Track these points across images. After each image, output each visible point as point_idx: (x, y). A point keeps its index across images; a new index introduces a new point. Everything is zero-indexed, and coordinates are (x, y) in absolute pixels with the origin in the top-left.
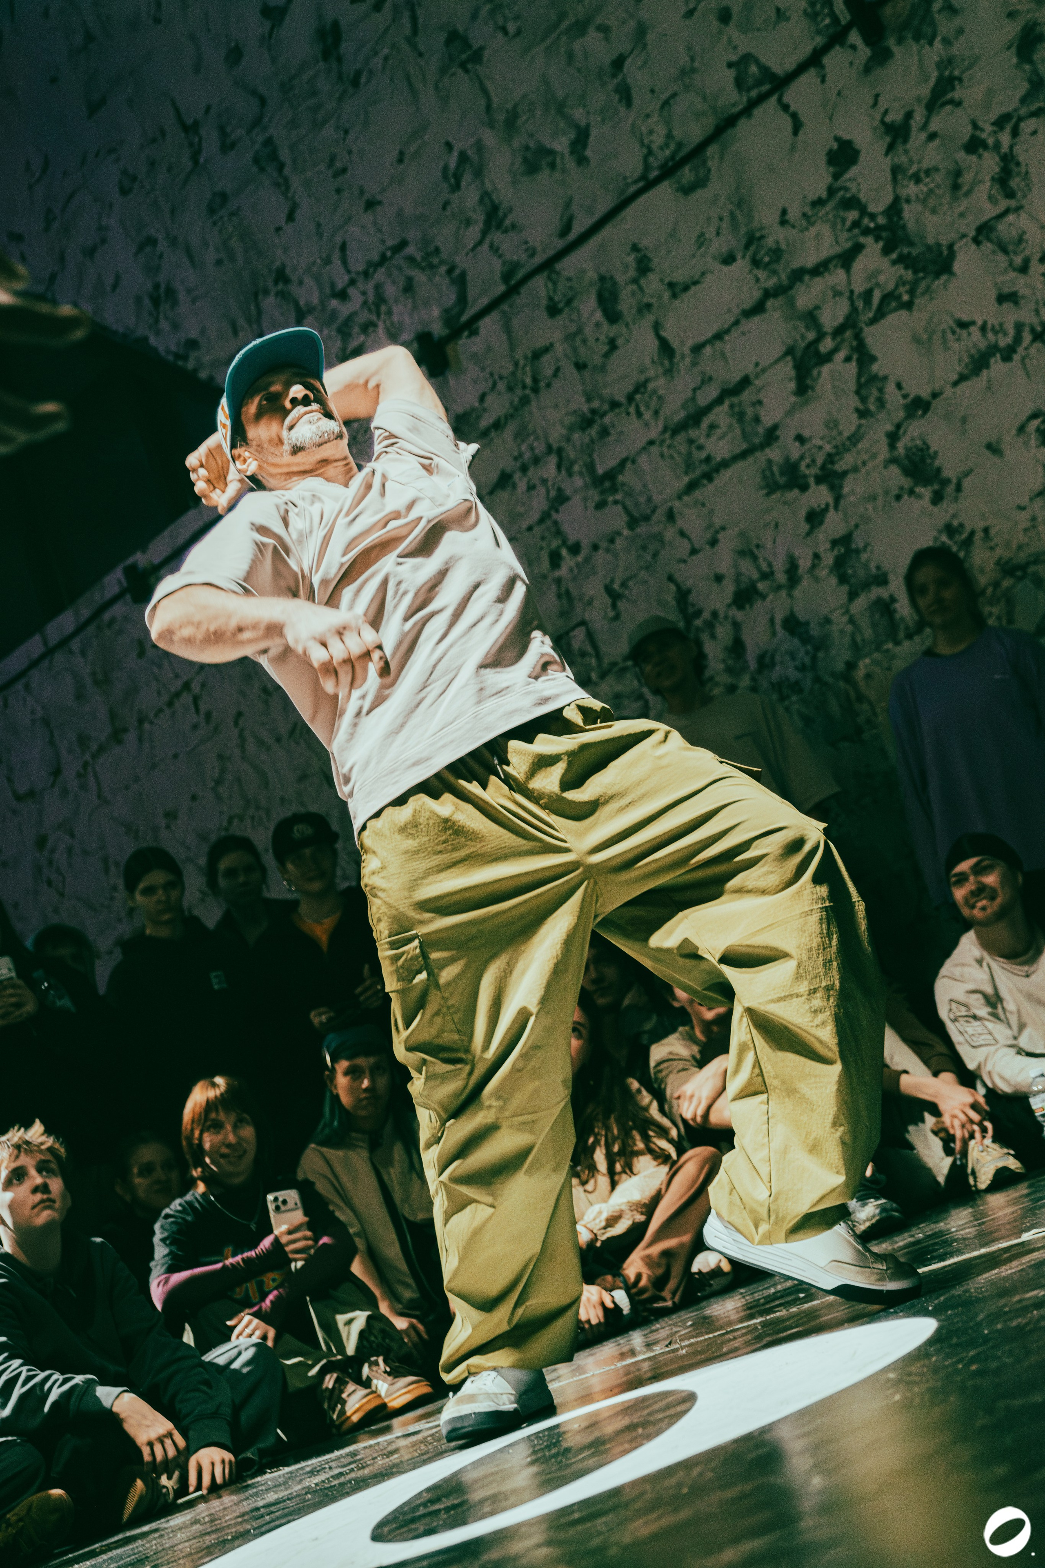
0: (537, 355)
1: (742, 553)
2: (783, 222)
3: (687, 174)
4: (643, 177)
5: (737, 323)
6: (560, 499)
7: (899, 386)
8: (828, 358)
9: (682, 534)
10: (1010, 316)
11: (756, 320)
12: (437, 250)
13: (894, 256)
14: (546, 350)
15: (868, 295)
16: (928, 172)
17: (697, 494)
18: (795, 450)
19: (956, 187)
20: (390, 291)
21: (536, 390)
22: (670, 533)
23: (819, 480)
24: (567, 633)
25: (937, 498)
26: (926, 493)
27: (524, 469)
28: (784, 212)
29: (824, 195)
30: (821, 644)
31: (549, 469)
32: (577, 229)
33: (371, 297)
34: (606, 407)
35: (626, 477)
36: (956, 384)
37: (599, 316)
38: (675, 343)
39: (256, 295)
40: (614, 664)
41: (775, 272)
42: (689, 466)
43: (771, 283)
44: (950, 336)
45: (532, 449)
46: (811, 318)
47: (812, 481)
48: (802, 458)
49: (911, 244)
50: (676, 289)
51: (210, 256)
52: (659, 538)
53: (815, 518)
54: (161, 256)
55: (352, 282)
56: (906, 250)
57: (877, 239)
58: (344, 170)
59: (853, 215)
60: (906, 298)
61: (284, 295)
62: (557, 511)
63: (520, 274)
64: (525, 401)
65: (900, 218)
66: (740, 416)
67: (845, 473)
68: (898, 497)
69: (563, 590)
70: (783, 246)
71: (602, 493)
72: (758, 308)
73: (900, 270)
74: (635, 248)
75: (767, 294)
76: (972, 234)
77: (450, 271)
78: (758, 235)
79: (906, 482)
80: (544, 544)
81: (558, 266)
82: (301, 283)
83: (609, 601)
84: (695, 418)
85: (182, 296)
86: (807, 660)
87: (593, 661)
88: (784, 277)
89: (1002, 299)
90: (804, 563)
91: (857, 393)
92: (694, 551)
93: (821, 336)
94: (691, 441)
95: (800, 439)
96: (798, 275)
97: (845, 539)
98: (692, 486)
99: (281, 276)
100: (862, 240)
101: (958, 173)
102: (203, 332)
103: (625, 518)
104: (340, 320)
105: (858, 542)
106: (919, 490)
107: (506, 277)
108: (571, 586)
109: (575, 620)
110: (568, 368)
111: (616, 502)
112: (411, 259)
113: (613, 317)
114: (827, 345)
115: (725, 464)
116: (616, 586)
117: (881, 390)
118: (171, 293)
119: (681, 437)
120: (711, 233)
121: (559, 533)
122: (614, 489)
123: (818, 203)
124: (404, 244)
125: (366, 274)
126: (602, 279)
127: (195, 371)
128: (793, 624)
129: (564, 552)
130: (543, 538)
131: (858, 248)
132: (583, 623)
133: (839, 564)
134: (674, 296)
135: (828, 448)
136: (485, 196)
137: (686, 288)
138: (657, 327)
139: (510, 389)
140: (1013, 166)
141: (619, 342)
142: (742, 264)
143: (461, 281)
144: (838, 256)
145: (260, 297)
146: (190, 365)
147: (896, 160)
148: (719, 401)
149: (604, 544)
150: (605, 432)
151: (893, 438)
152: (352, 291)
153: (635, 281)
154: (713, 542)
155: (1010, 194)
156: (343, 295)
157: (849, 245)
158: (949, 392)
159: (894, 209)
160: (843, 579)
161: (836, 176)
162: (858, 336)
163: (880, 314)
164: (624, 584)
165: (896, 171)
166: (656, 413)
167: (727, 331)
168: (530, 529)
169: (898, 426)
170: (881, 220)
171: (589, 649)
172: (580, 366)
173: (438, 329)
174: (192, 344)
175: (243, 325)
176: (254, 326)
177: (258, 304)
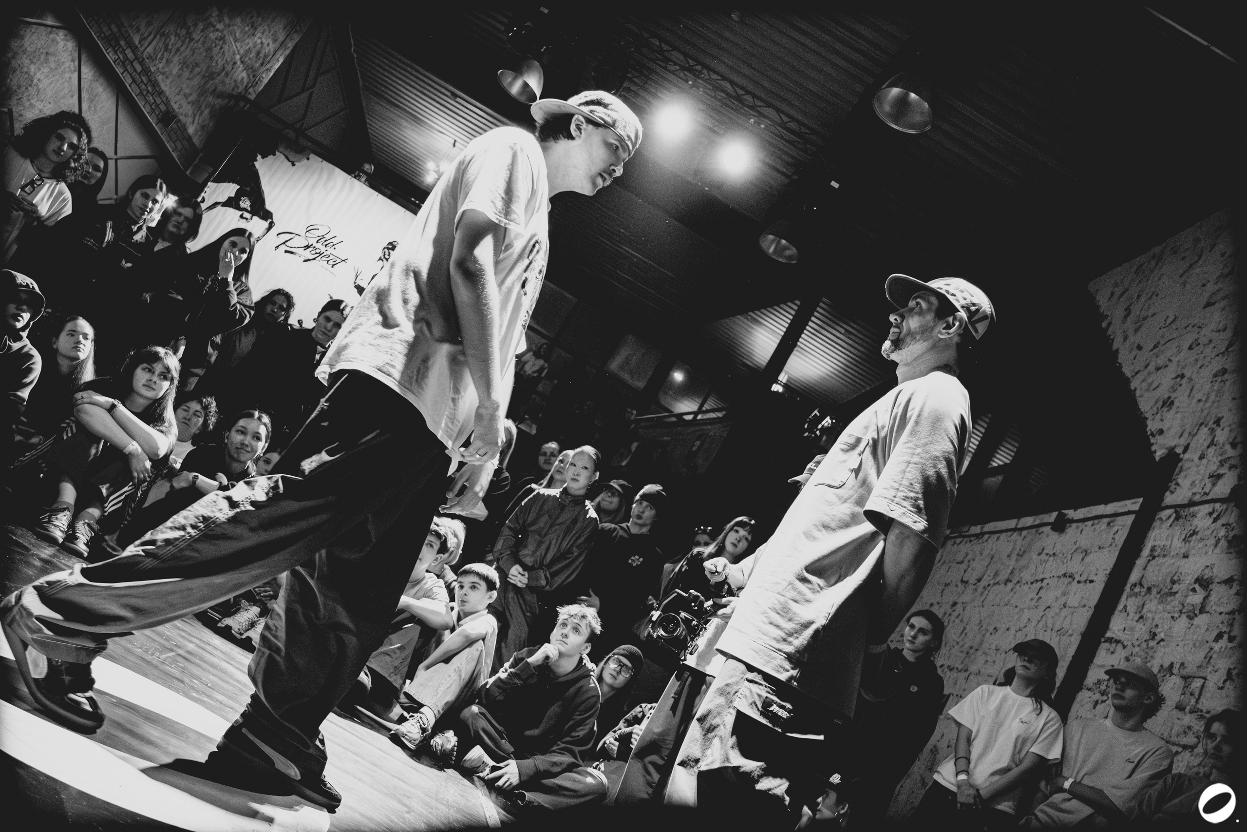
24: (1194, 677)
39: (1202, 424)
40: (1201, 711)
51: (1199, 396)
54: (1181, 385)
61: (1212, 431)
69: (1210, 655)
80: (1221, 626)
82: (1223, 429)
83: (1225, 677)
85: (1174, 408)
87: (1193, 701)
102: (1169, 429)
104: (1224, 457)
108: (1215, 656)
109: (1201, 674)
118: (1172, 403)
127: (1153, 444)
129: (1226, 636)
130: (1222, 623)
132: (1205, 679)
145: (1203, 426)
146: (1152, 441)
156: (1234, 445)
171: (1197, 694)
174: (1161, 432)
175: (1186, 435)
176: (1190, 438)
177: (1198, 430)
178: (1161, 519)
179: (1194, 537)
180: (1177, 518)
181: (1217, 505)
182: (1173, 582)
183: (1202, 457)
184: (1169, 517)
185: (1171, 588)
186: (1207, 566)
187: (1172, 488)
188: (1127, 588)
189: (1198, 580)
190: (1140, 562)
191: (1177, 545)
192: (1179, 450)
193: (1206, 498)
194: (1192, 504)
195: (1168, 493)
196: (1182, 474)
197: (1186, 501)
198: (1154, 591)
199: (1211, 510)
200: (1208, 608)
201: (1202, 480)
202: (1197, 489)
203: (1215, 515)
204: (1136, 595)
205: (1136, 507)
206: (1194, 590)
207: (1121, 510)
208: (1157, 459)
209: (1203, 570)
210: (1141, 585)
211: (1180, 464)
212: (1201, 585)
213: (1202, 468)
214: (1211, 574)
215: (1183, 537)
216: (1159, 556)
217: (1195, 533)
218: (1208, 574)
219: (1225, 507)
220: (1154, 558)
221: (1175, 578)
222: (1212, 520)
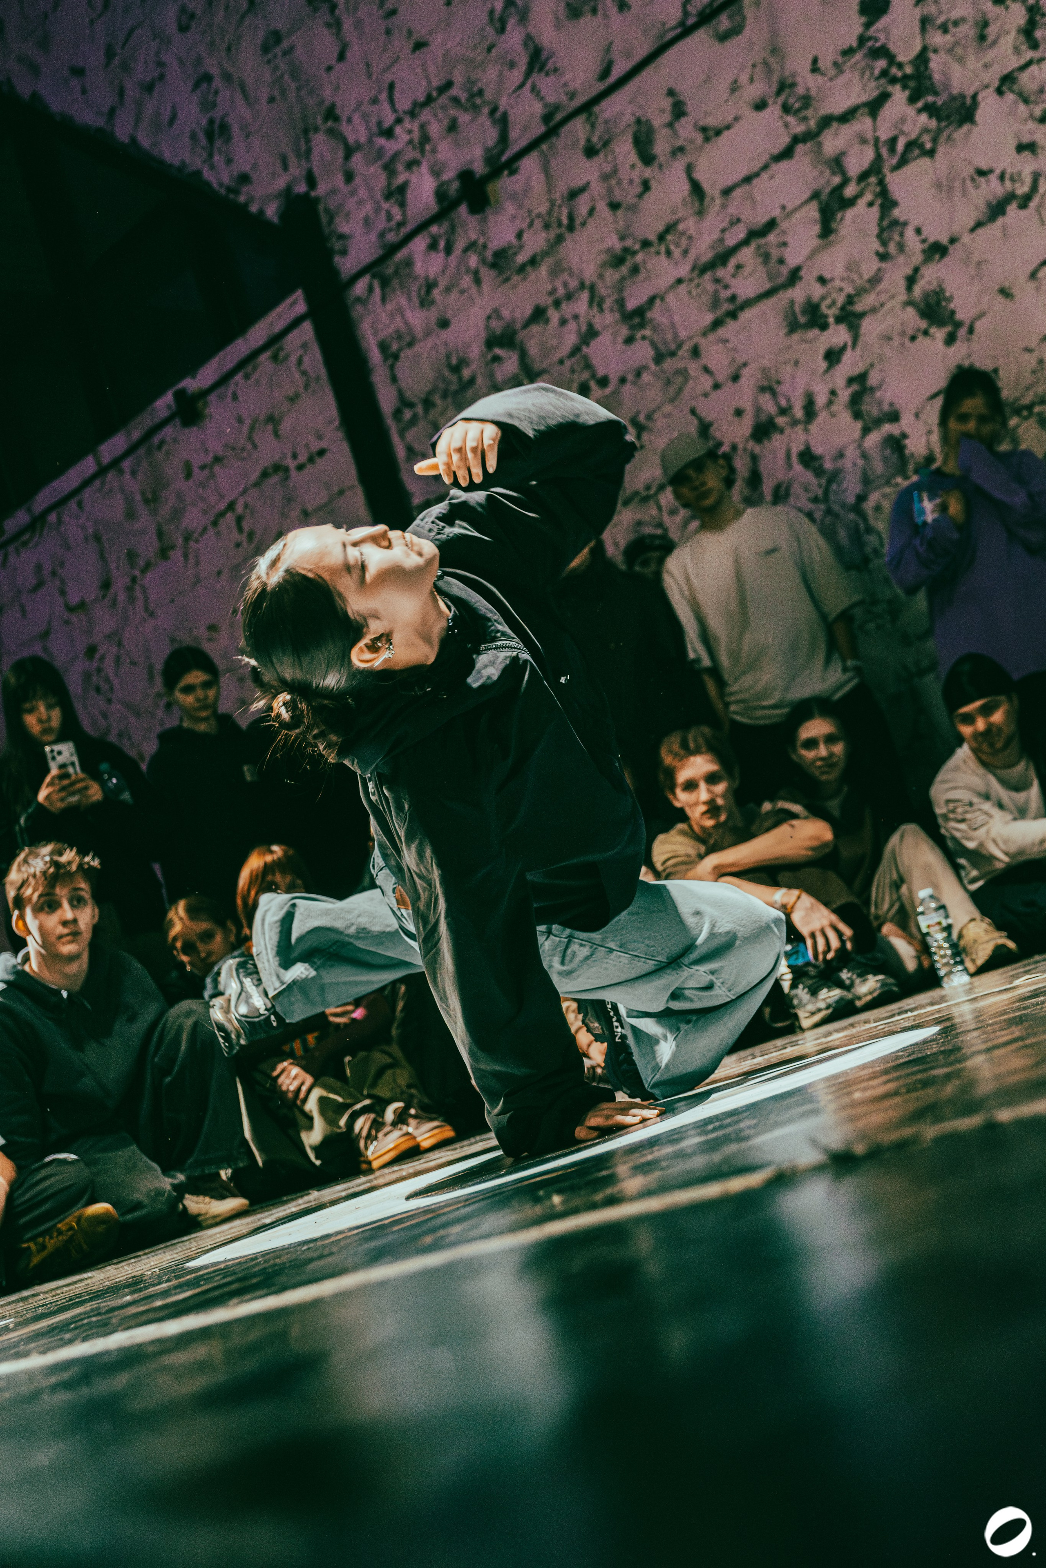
0: (573, 194)
1: (763, 389)
2: (815, 69)
3: (724, 22)
4: (682, 23)
5: (765, 167)
6: (591, 334)
7: (918, 231)
8: (851, 202)
9: (706, 370)
10: (1027, 166)
11: (783, 165)
12: (481, 92)
13: (920, 104)
14: (583, 189)
15: (893, 141)
16: (956, 23)
17: (722, 332)
18: (817, 290)
19: (982, 38)
20: (435, 129)
21: (571, 228)
22: (693, 368)
23: (839, 320)
25: (950, 340)
26: (940, 334)
27: (557, 304)
28: (815, 61)
29: (855, 44)
30: (834, 477)
31: (581, 304)
32: (616, 73)
33: (416, 135)
34: (637, 247)
35: (654, 314)
36: (973, 230)
37: (634, 158)
38: (705, 186)
39: (306, 132)
40: (637, 493)
41: (805, 119)
42: (715, 303)
43: (799, 129)
44: (969, 183)
45: (565, 285)
46: (837, 164)
47: (831, 320)
48: (823, 298)
49: (936, 93)
50: (710, 133)
51: (264, 94)
52: (683, 373)
53: (833, 356)
54: (216, 93)
55: (399, 121)
56: (930, 99)
57: (905, 87)
58: (393, 12)
59: (882, 64)
60: (928, 146)
61: (333, 133)
62: (588, 345)
63: (559, 117)
64: (560, 239)
65: (927, 68)
66: (766, 257)
67: (862, 315)
68: (913, 338)
70: (813, 92)
71: (632, 328)
72: (787, 153)
73: (924, 118)
74: (671, 93)
75: (796, 140)
76: (996, 84)
77: (493, 111)
78: (789, 81)
79: (923, 324)
80: (575, 376)
81: (596, 109)
82: (349, 120)
84: (723, 258)
85: (235, 131)
86: (820, 492)
88: (812, 124)
89: (1021, 148)
90: (821, 400)
91: (879, 236)
92: (717, 386)
93: (846, 181)
94: (717, 281)
95: (822, 280)
96: (826, 122)
97: (860, 379)
98: (717, 324)
99: (331, 114)
100: (890, 88)
101: (985, 24)
102: (255, 166)
103: (651, 353)
104: (387, 158)
105: (873, 380)
106: (933, 330)
107: (547, 118)
110: (602, 208)
111: (644, 338)
112: (456, 101)
113: (647, 159)
114: (850, 191)
115: (749, 303)
116: (642, 418)
117: (902, 235)
118: (224, 128)
119: (708, 276)
120: (744, 78)
121: (588, 366)
122: (642, 325)
123: (848, 52)
124: (449, 85)
125: (412, 114)
126: (638, 122)
127: (246, 204)
128: (808, 458)
129: (593, 384)
130: (573, 371)
131: (884, 97)
133: (855, 402)
134: (707, 139)
135: (849, 289)
136: (529, 39)
137: (718, 133)
138: (689, 169)
139: (547, 226)
140: (1038, 18)
141: (653, 184)
142: (773, 111)
143: (503, 122)
144: (866, 104)
145: (311, 135)
146: (242, 199)
147: (926, 12)
148: (745, 242)
149: (630, 377)
150: (635, 270)
151: (911, 281)
152: (398, 130)
153: (670, 125)
154: (736, 378)
155: (1034, 45)
156: (389, 133)
157: (876, 93)
158: (966, 238)
159: (922, 59)
160: (857, 415)
161: (868, 25)
162: (881, 183)
163: (903, 162)
164: (649, 417)
165: (925, 22)
166: (685, 252)
167: (757, 175)
168: (561, 362)
169: (916, 270)
170: (909, 70)
172: (614, 206)
173: (479, 168)
174: (244, 179)
175: (293, 161)
176: (303, 162)
177: (308, 141)
178: (358, 300)
179: (436, 292)
180: (385, 283)
181: (434, 229)
182: (456, 369)
183: (349, 177)
184: (371, 289)
185: (460, 379)
186: (489, 318)
187: (338, 246)
188: (390, 422)
189: (491, 342)
190: (380, 378)
191: (417, 319)
192: (301, 188)
193: (404, 231)
194: (392, 249)
195: (337, 259)
196: (338, 220)
197: (378, 253)
198: (437, 399)
199: (428, 241)
200: (537, 367)
201: (377, 210)
202: (381, 224)
203: (442, 244)
204: (414, 421)
205: (301, 307)
206: (497, 359)
207: (278, 327)
208: (276, 220)
209: (487, 327)
210: (411, 405)
211: (321, 207)
212: (501, 345)
213: (363, 193)
214: (501, 324)
215: (416, 301)
216: (400, 350)
217: (430, 286)
218: (497, 326)
219: (446, 225)
220: (396, 357)
221: (454, 361)
222: (442, 255)
